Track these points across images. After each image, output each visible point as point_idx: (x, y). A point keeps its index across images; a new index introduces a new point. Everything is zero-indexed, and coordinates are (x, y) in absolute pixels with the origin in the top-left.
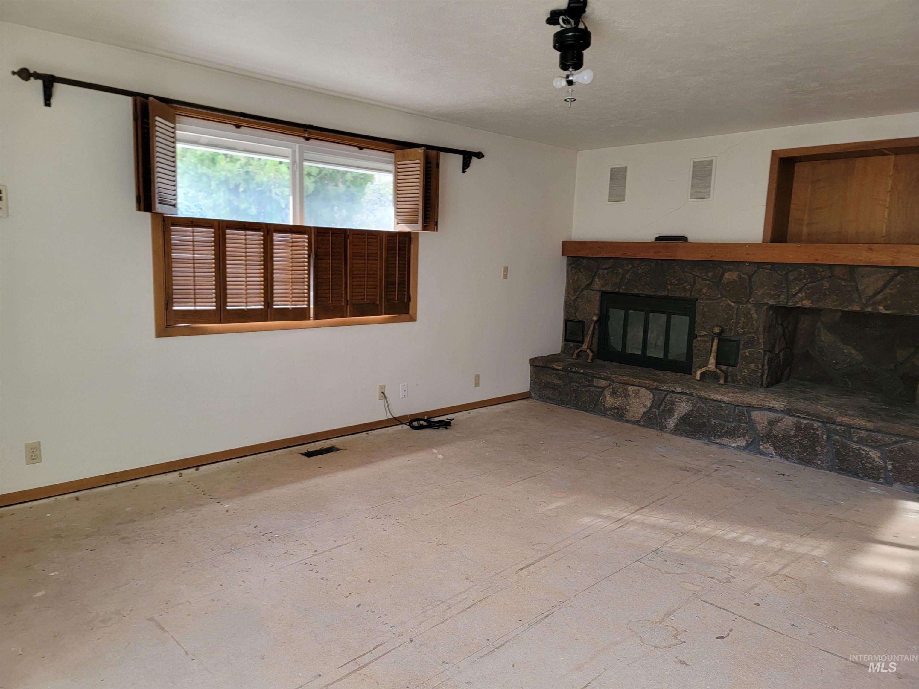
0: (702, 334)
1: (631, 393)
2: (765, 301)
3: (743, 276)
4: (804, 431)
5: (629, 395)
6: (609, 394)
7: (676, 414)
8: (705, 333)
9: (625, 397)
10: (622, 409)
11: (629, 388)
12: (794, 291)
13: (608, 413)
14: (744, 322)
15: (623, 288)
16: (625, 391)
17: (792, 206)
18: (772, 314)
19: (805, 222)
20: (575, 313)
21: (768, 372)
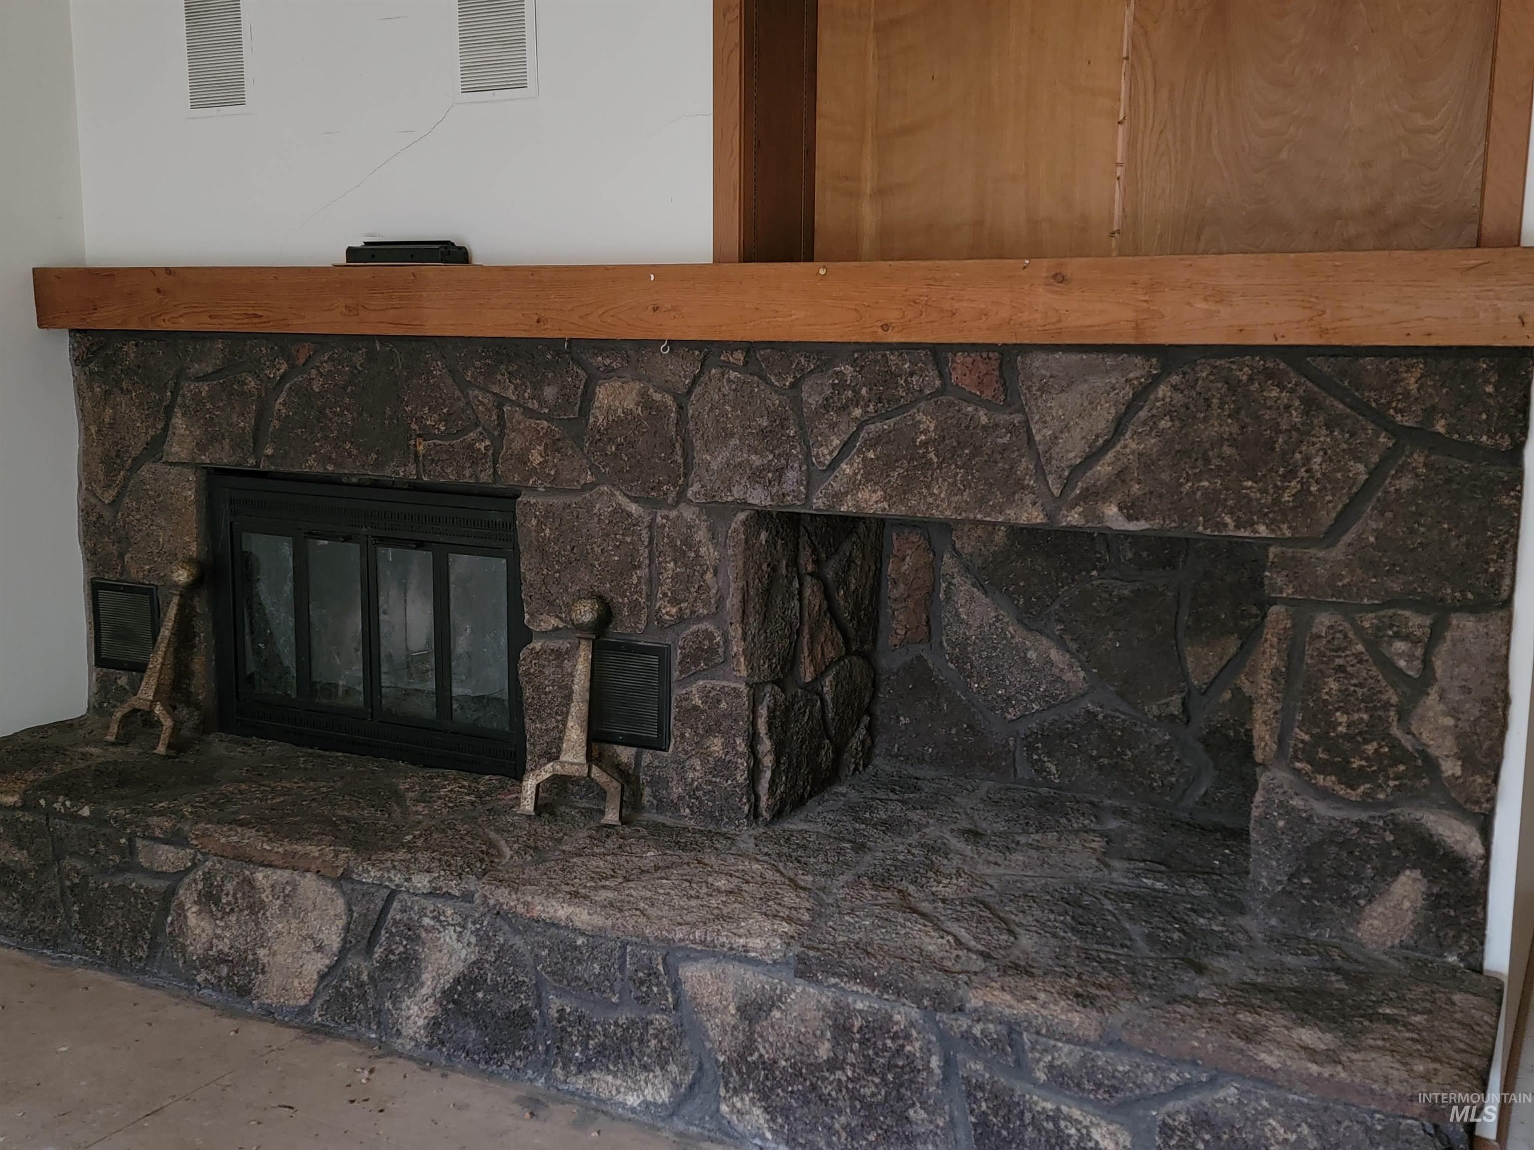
0: (544, 626)
1: (266, 896)
2: (736, 496)
3: (657, 397)
4: (863, 1042)
5: (263, 906)
6: (195, 902)
7: (426, 977)
8: (554, 622)
9: (252, 913)
10: (243, 962)
11: (259, 876)
12: (825, 454)
13: (199, 979)
14: (675, 577)
15: (269, 451)
16: (247, 888)
17: (821, 125)
18: (770, 543)
19: (868, 187)
20: (121, 555)
21: (777, 762)
